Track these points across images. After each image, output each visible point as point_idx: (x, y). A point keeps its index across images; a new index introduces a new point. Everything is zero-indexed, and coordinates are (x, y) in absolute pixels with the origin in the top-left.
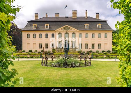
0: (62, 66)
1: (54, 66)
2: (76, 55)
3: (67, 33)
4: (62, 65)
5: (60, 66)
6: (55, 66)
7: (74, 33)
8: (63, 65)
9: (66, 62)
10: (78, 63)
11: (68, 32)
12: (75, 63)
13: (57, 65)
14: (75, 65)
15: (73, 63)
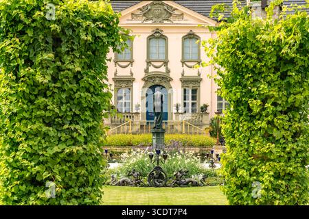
0: (147, 183)
1: (119, 184)
2: (202, 145)
3: (158, 36)
4: (145, 180)
5: (138, 184)
6: (123, 182)
7: (191, 36)
8: (149, 180)
9: (158, 168)
10: (198, 172)
11: (165, 33)
12: (187, 174)
13: (128, 180)
14: (187, 180)
15: (181, 172)
